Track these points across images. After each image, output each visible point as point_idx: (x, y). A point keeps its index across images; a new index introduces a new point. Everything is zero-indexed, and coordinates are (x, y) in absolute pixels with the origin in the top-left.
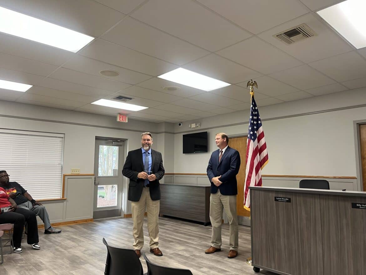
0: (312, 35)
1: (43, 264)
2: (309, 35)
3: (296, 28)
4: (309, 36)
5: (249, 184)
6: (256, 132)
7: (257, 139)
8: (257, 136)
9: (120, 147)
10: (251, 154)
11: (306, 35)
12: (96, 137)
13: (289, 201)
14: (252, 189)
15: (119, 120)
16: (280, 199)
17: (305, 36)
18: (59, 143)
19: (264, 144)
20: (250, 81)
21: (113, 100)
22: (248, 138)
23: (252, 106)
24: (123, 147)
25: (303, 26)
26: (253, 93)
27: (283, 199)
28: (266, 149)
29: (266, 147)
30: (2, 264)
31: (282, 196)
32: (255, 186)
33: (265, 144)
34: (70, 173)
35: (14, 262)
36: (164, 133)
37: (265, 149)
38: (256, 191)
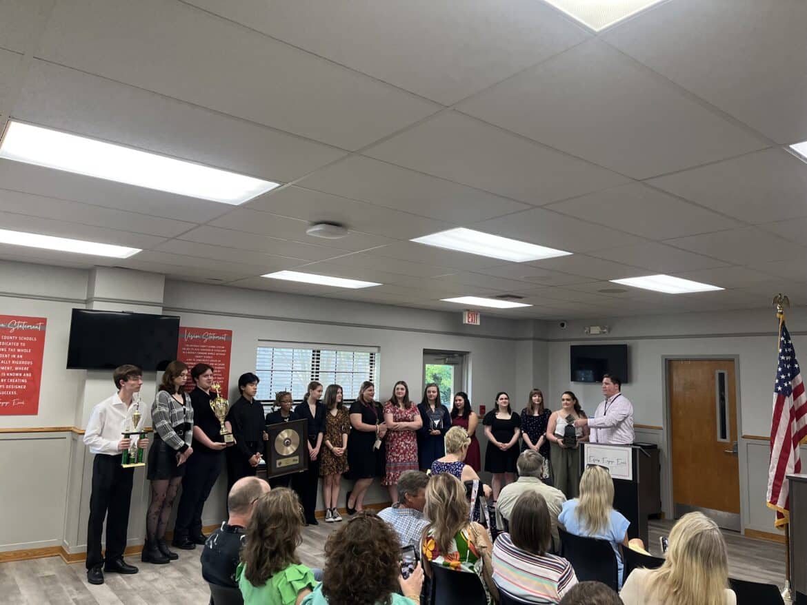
5: (784, 470)
6: (790, 383)
7: (793, 394)
9: (458, 366)
12: (424, 350)
14: (792, 480)
15: (467, 322)
20: (777, 296)
23: (783, 338)
26: (784, 316)
38: (801, 484)
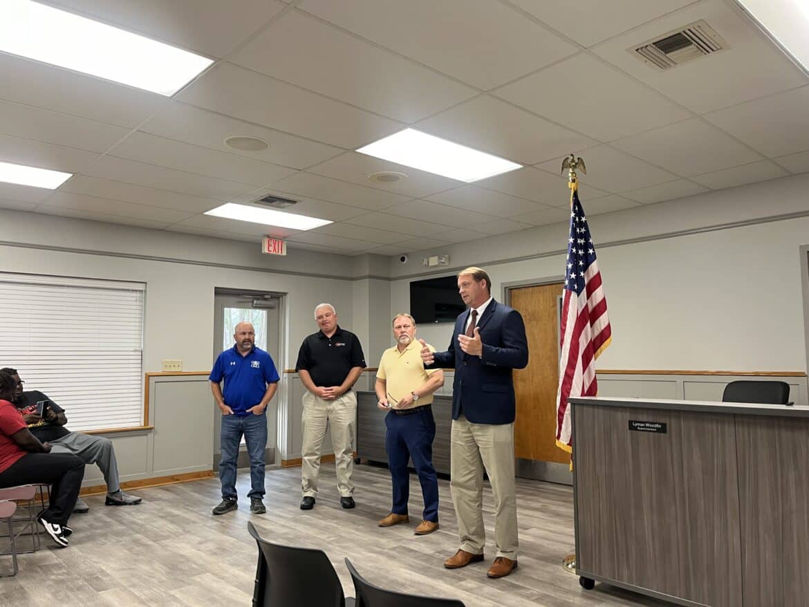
0: (718, 47)
1: (108, 575)
2: (710, 48)
3: (681, 31)
4: (710, 51)
5: (569, 393)
6: (582, 274)
7: (585, 289)
8: (586, 282)
9: (272, 310)
10: (573, 326)
11: (704, 49)
12: (216, 288)
13: (663, 429)
14: (575, 403)
15: (266, 251)
16: (642, 425)
17: (702, 51)
18: (135, 303)
19: (602, 301)
20: (568, 158)
21: (254, 206)
22: (566, 287)
23: (573, 215)
24: (275, 311)
25: (699, 27)
26: (577, 184)
27: (647, 425)
28: (606, 313)
29: (605, 309)
30: (16, 577)
31: (645, 420)
32: (582, 396)
33: (604, 300)
34: (160, 371)
35: (41, 572)
36: (367, 280)
37: (604, 311)
38: (585, 408)
